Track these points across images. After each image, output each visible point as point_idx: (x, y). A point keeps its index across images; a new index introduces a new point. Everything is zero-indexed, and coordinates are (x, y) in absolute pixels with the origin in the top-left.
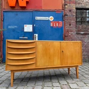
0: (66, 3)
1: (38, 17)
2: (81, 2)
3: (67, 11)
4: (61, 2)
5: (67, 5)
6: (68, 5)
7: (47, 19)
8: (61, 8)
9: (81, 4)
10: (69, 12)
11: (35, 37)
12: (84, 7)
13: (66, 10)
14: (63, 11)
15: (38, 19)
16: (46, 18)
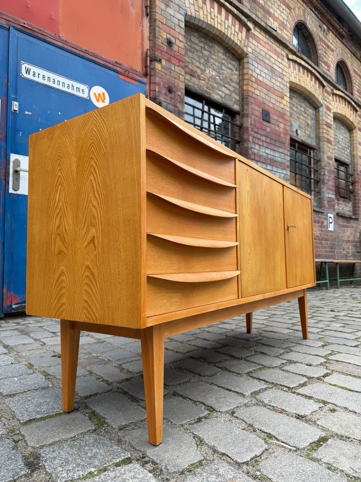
0: (158, 54)
1: (33, 69)
2: (199, 72)
3: (159, 85)
4: (140, 41)
5: (160, 61)
6: (163, 62)
7: (80, 94)
8: (138, 67)
9: (199, 78)
10: (166, 94)
11: (16, 172)
12: (208, 93)
13: (157, 79)
14: (145, 80)
15: (36, 79)
16: (76, 85)
